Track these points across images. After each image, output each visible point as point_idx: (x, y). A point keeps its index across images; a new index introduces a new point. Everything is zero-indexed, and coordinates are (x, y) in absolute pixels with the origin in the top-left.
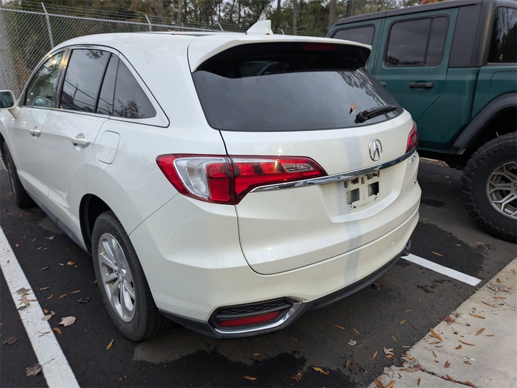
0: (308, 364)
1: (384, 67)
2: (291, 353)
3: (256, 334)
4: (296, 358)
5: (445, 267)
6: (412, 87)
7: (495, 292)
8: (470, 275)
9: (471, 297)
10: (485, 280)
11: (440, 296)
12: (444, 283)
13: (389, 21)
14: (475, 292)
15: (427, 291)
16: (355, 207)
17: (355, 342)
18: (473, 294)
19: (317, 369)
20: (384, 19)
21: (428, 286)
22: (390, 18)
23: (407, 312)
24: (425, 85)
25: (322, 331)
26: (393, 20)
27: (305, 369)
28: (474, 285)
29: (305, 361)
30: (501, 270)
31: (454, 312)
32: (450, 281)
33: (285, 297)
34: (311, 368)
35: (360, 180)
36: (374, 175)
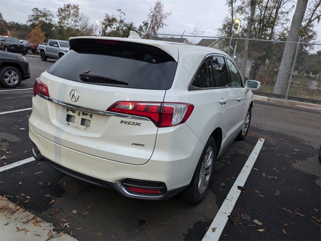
16: (69, 124)
19: (53, 201)
35: (77, 112)
36: (87, 114)
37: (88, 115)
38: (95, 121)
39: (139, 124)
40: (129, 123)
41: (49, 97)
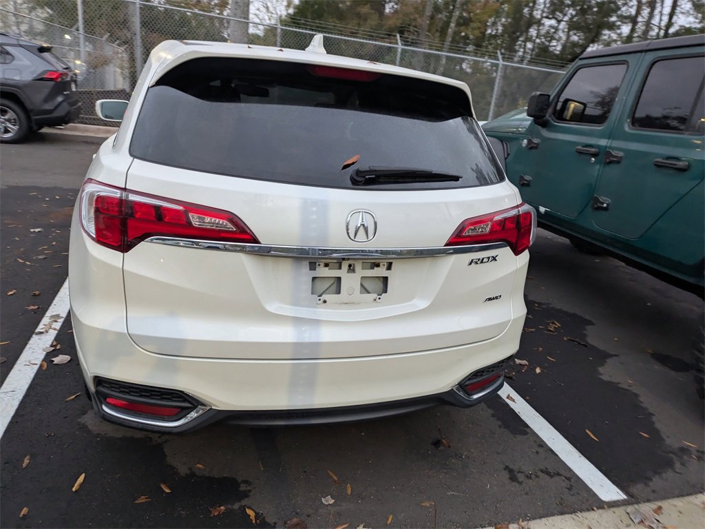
0: (244, 502)
1: (627, 128)
2: (240, 481)
3: (140, 426)
4: (241, 489)
5: (583, 458)
6: (659, 166)
7: (631, 522)
8: (614, 482)
9: (579, 514)
10: (633, 499)
11: (527, 494)
12: (556, 479)
13: (650, 57)
14: (593, 510)
15: (513, 478)
16: (325, 302)
17: (332, 501)
18: (588, 510)
19: (249, 512)
20: (643, 54)
21: (522, 473)
22: (651, 53)
23: (449, 493)
24: (675, 165)
25: (305, 472)
26: (656, 56)
27: (236, 506)
28: (602, 499)
29: (247, 496)
30: (682, 496)
31: (526, 523)
32: (569, 479)
33: (182, 392)
34: (243, 509)
35: (345, 265)
36: (378, 265)
37: (381, 266)
38: (399, 276)
39: (494, 259)
40: (482, 262)
41: (260, 243)
